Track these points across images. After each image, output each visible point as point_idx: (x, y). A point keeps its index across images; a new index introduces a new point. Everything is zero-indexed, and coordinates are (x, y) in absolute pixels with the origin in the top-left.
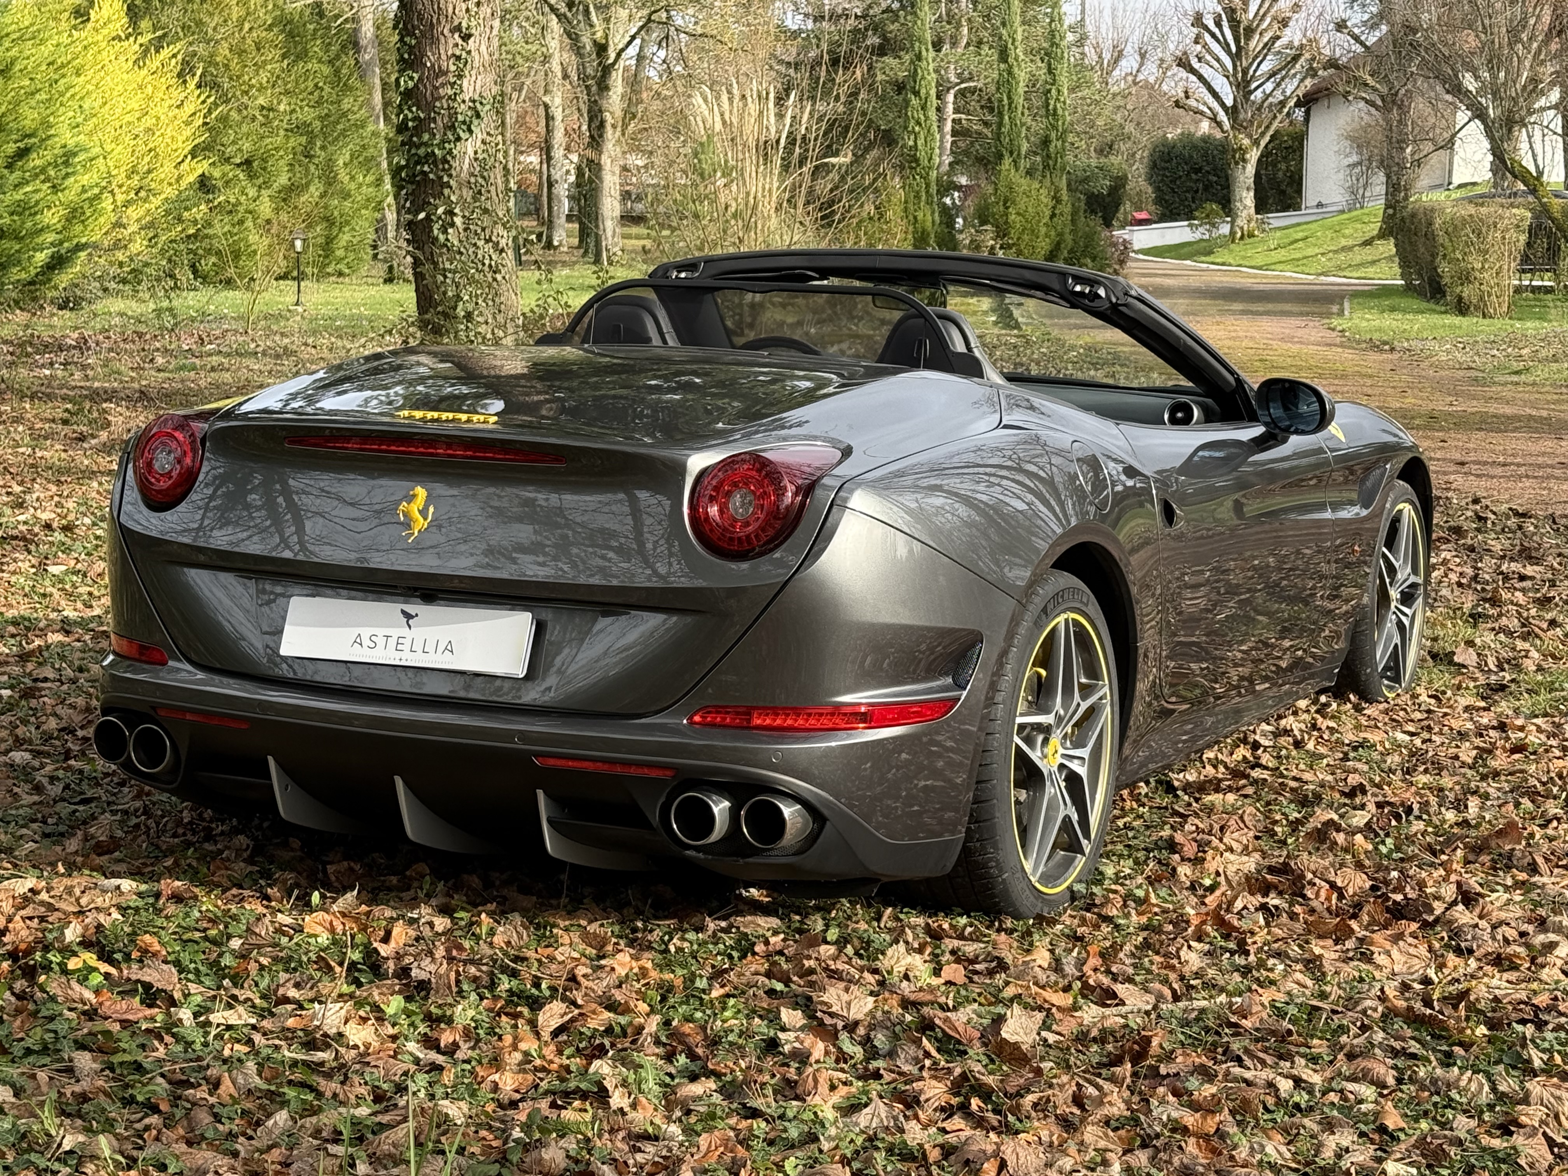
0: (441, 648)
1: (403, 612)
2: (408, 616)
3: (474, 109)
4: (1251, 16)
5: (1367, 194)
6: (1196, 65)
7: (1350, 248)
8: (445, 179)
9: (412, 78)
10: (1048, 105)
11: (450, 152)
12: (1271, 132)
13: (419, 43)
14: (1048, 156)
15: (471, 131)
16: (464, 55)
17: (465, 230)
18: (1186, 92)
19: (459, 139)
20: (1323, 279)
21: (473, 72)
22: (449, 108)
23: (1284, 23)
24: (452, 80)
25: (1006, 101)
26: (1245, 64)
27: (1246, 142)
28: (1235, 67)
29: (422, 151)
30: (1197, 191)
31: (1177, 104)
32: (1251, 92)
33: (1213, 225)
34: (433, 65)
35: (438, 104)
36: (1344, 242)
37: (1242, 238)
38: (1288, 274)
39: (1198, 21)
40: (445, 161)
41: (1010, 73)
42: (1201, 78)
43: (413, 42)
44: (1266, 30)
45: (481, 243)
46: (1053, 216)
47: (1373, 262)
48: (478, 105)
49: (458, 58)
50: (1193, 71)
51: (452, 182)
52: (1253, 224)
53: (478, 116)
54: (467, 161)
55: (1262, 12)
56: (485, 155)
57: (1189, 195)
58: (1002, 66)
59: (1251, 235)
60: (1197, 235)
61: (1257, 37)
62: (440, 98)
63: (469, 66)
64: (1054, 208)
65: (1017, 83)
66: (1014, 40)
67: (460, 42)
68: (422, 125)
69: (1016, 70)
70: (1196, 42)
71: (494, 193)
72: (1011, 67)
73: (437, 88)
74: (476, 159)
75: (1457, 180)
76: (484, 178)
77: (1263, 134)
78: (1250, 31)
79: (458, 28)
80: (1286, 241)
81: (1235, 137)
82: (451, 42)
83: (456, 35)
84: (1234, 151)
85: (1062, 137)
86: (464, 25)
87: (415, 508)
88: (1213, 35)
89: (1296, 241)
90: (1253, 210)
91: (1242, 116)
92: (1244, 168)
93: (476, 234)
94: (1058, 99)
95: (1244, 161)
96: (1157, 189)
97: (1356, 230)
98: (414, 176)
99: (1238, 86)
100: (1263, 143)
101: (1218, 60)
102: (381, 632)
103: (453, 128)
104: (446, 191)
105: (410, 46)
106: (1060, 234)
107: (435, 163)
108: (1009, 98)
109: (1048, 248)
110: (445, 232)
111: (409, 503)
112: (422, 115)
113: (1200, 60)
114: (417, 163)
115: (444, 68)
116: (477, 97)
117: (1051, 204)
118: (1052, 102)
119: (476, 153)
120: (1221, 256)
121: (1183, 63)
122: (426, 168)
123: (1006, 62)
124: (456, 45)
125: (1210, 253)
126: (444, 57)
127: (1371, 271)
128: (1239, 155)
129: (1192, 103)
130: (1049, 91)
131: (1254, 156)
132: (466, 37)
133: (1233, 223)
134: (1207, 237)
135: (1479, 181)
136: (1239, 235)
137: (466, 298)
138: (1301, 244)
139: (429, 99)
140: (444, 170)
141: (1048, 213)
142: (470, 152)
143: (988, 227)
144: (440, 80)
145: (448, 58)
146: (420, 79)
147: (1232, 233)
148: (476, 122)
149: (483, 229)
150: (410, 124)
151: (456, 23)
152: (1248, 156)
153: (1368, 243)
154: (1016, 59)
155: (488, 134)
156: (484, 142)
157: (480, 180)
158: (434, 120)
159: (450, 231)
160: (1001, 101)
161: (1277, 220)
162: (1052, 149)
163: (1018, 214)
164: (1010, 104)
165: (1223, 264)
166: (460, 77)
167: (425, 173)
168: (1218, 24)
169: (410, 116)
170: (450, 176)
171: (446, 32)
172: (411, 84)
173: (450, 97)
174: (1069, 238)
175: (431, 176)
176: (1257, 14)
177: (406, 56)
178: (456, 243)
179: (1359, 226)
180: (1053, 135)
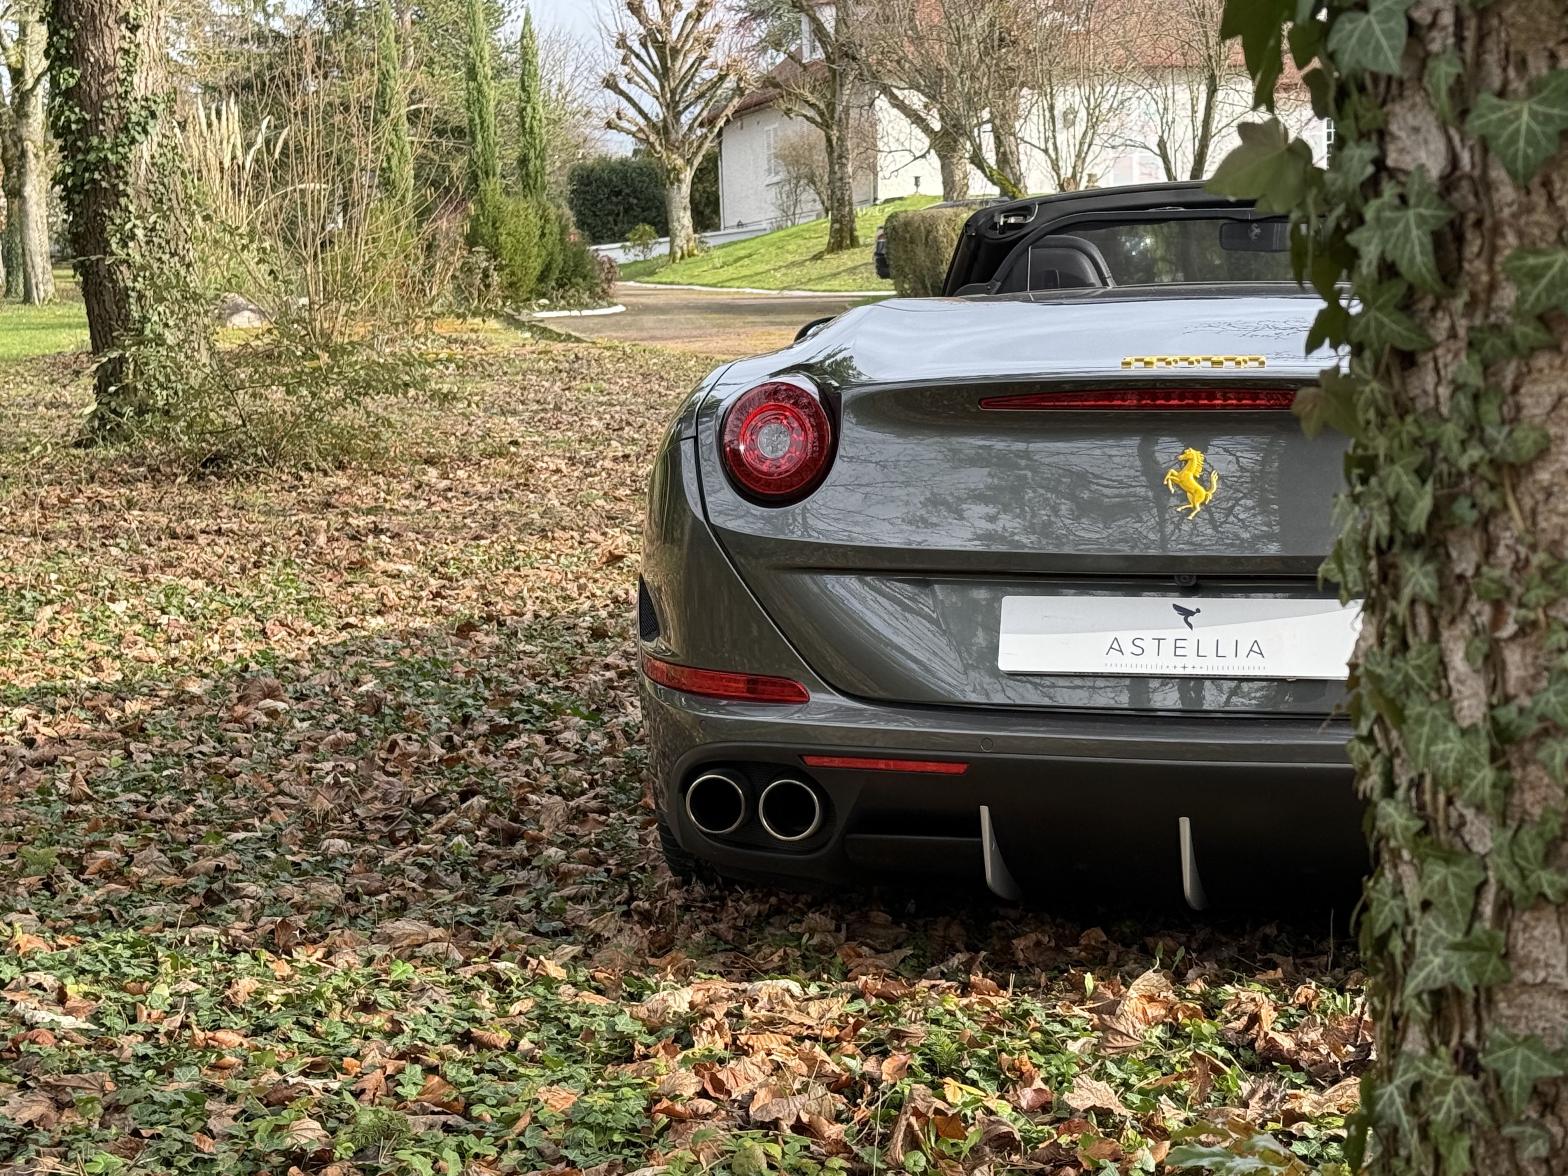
0: (1243, 650)
1: (1176, 607)
2: (1186, 613)
3: (148, 108)
4: (675, 36)
5: (798, 211)
6: (623, 85)
7: (802, 263)
8: (121, 187)
9: (72, 75)
10: (524, 123)
11: (125, 157)
12: (703, 152)
13: (78, 36)
14: (528, 175)
15: (145, 132)
16: (133, 48)
17: (147, 243)
18: (618, 114)
19: (133, 141)
20: (786, 293)
21: (144, 68)
22: (120, 108)
23: (709, 43)
24: (122, 76)
25: (477, 121)
26: (673, 85)
27: (680, 162)
28: (662, 87)
29: (92, 157)
30: (618, 214)
31: (609, 125)
32: (680, 113)
33: (646, 245)
34: (97, 61)
35: (106, 103)
36: (790, 258)
37: (682, 257)
38: (748, 290)
39: (622, 43)
40: (119, 167)
41: (480, 92)
42: (629, 99)
43: (72, 35)
44: (689, 51)
45: (165, 258)
46: (543, 235)
47: (834, 275)
48: (151, 103)
49: (127, 52)
50: (622, 93)
51: (130, 191)
52: (692, 244)
53: (153, 115)
54: (143, 166)
55: (685, 33)
56: (163, 160)
57: (611, 218)
58: (472, 84)
59: (691, 254)
60: (631, 257)
61: (681, 57)
62: (108, 97)
63: (138, 61)
64: (543, 228)
65: (488, 101)
66: (482, 58)
67: (128, 34)
68: (87, 128)
69: (485, 88)
70: (624, 63)
71: (175, 202)
72: (480, 85)
73: (104, 86)
74: (154, 164)
75: (882, 196)
76: (163, 184)
77: (695, 154)
78: (675, 52)
79: (125, 19)
80: (731, 259)
81: (668, 157)
82: (117, 34)
83: (123, 27)
84: (669, 171)
85: (541, 156)
86: (132, 14)
87: (1189, 477)
88: (638, 56)
89: (741, 258)
90: (691, 230)
91: (673, 136)
92: (679, 188)
93: (160, 246)
94: (533, 117)
95: (679, 181)
96: (579, 213)
97: (799, 246)
98: (83, 185)
99: (668, 106)
100: (696, 163)
101: (646, 81)
102: (1148, 635)
103: (126, 129)
104: (123, 201)
105: (68, 39)
106: (551, 254)
107: (106, 169)
108: (481, 117)
109: (539, 269)
110: (125, 245)
111: (1180, 469)
112: (88, 117)
113: (629, 81)
114: (86, 170)
115: (111, 63)
116: (149, 95)
117: (539, 224)
118: (528, 120)
119: (153, 157)
120: (665, 275)
121: (610, 84)
122: (97, 176)
123: (475, 80)
124: (124, 37)
125: (652, 273)
126: (109, 51)
127: (835, 283)
128: (674, 176)
129: (624, 124)
130: (524, 109)
131: (688, 175)
132: (134, 29)
133: (672, 243)
134: (641, 258)
135: (905, 195)
136: (679, 255)
137: (155, 318)
138: (746, 261)
139: (95, 98)
140: (118, 176)
141: (538, 233)
142: (147, 156)
143: (480, 249)
144: (107, 77)
145: (115, 53)
146: (83, 77)
147: (672, 253)
148: (151, 122)
149: (168, 242)
150: (74, 127)
151: (122, 13)
152: (682, 176)
153: (818, 257)
154: (485, 77)
155: (164, 136)
156: (160, 145)
157: (161, 187)
158: (103, 122)
159: (131, 244)
160: (472, 120)
161: (712, 238)
162: (531, 167)
163: (509, 234)
164: (482, 123)
165: (672, 283)
166: (129, 73)
167: (93, 181)
168: (644, 45)
169: (73, 117)
170: (126, 183)
171: (110, 22)
172: (72, 82)
173: (120, 96)
174: (560, 259)
175: (104, 184)
176: (680, 35)
177: (63, 51)
178: (138, 258)
179: (801, 242)
180: (532, 154)
